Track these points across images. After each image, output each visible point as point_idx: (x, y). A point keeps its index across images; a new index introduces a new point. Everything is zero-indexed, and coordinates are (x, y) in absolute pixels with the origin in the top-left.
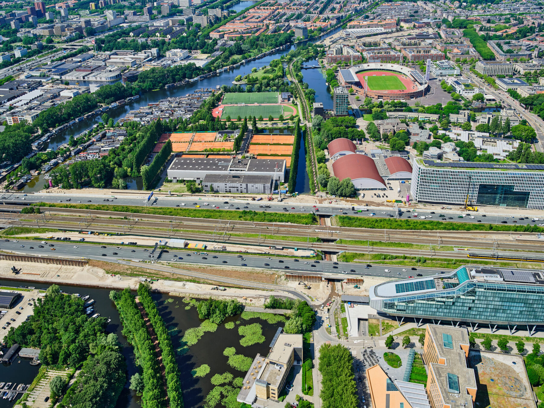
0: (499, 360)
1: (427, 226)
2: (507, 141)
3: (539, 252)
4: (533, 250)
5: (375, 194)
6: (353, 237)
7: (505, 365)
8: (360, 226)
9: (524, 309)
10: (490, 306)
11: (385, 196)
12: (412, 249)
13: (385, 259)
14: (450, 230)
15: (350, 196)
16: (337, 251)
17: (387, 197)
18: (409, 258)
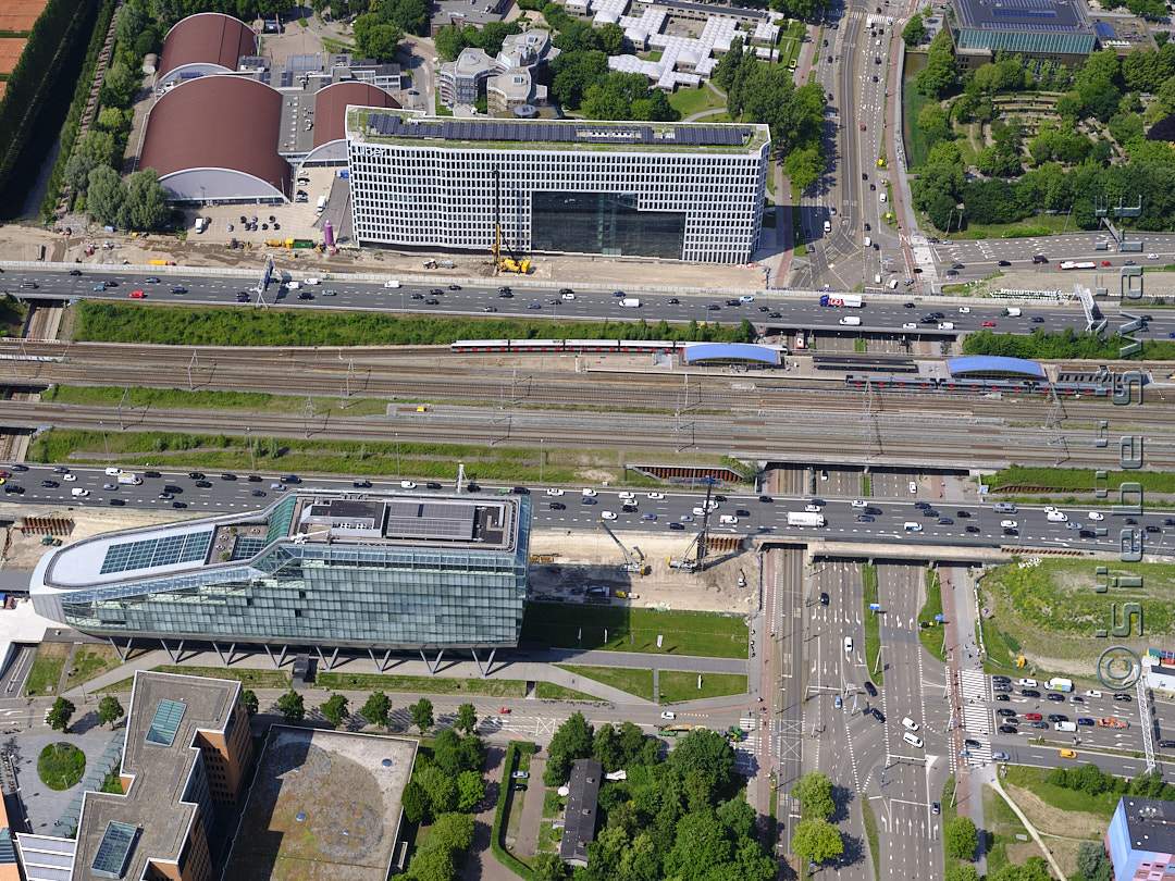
0: (349, 756)
1: (342, 331)
2: (739, 19)
3: (634, 410)
4: (619, 406)
5: (244, 220)
6: (98, 374)
7: (360, 768)
8: (136, 338)
9: (445, 611)
10: (351, 606)
11: (271, 226)
12: (261, 414)
13: (164, 447)
14: (408, 342)
15: (158, 228)
16: (30, 425)
17: (277, 227)
18: (239, 442)
